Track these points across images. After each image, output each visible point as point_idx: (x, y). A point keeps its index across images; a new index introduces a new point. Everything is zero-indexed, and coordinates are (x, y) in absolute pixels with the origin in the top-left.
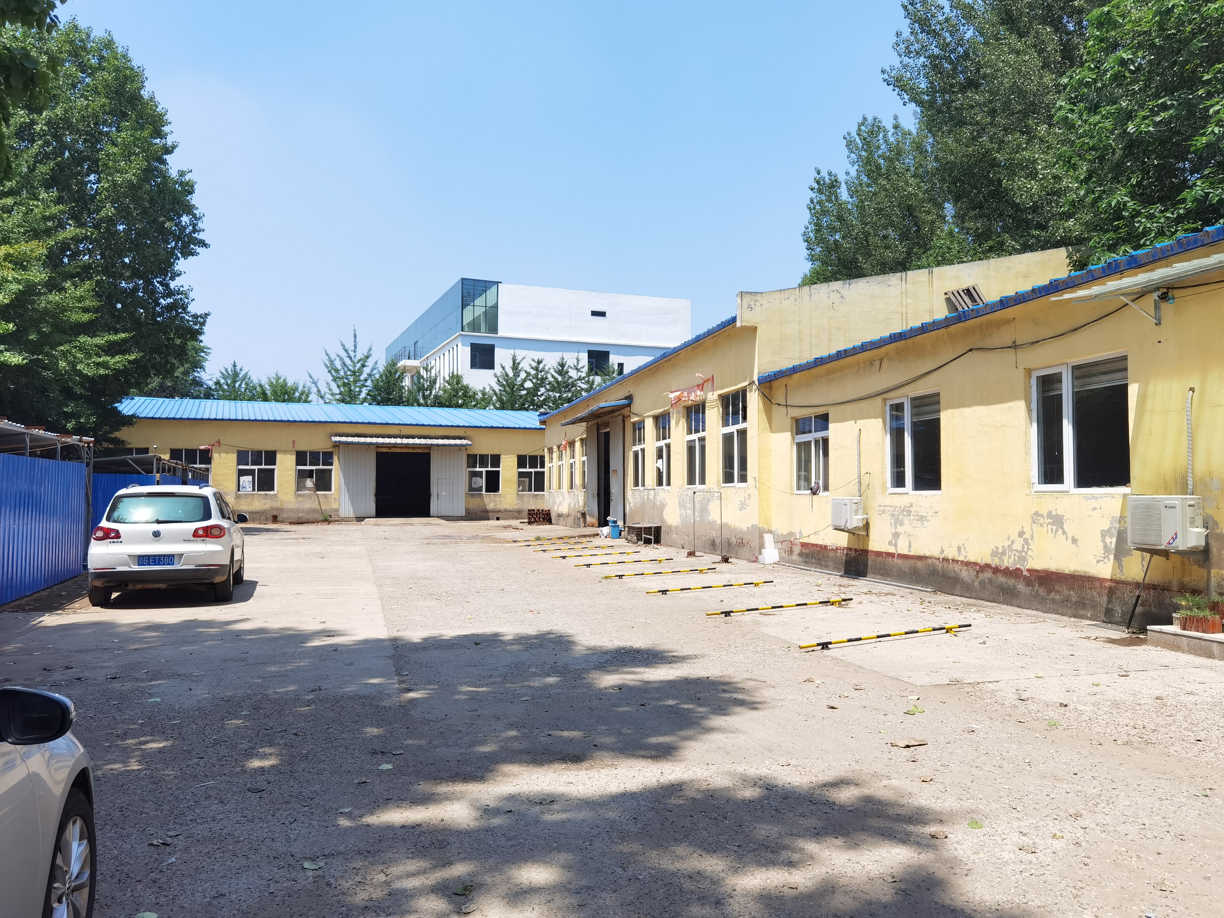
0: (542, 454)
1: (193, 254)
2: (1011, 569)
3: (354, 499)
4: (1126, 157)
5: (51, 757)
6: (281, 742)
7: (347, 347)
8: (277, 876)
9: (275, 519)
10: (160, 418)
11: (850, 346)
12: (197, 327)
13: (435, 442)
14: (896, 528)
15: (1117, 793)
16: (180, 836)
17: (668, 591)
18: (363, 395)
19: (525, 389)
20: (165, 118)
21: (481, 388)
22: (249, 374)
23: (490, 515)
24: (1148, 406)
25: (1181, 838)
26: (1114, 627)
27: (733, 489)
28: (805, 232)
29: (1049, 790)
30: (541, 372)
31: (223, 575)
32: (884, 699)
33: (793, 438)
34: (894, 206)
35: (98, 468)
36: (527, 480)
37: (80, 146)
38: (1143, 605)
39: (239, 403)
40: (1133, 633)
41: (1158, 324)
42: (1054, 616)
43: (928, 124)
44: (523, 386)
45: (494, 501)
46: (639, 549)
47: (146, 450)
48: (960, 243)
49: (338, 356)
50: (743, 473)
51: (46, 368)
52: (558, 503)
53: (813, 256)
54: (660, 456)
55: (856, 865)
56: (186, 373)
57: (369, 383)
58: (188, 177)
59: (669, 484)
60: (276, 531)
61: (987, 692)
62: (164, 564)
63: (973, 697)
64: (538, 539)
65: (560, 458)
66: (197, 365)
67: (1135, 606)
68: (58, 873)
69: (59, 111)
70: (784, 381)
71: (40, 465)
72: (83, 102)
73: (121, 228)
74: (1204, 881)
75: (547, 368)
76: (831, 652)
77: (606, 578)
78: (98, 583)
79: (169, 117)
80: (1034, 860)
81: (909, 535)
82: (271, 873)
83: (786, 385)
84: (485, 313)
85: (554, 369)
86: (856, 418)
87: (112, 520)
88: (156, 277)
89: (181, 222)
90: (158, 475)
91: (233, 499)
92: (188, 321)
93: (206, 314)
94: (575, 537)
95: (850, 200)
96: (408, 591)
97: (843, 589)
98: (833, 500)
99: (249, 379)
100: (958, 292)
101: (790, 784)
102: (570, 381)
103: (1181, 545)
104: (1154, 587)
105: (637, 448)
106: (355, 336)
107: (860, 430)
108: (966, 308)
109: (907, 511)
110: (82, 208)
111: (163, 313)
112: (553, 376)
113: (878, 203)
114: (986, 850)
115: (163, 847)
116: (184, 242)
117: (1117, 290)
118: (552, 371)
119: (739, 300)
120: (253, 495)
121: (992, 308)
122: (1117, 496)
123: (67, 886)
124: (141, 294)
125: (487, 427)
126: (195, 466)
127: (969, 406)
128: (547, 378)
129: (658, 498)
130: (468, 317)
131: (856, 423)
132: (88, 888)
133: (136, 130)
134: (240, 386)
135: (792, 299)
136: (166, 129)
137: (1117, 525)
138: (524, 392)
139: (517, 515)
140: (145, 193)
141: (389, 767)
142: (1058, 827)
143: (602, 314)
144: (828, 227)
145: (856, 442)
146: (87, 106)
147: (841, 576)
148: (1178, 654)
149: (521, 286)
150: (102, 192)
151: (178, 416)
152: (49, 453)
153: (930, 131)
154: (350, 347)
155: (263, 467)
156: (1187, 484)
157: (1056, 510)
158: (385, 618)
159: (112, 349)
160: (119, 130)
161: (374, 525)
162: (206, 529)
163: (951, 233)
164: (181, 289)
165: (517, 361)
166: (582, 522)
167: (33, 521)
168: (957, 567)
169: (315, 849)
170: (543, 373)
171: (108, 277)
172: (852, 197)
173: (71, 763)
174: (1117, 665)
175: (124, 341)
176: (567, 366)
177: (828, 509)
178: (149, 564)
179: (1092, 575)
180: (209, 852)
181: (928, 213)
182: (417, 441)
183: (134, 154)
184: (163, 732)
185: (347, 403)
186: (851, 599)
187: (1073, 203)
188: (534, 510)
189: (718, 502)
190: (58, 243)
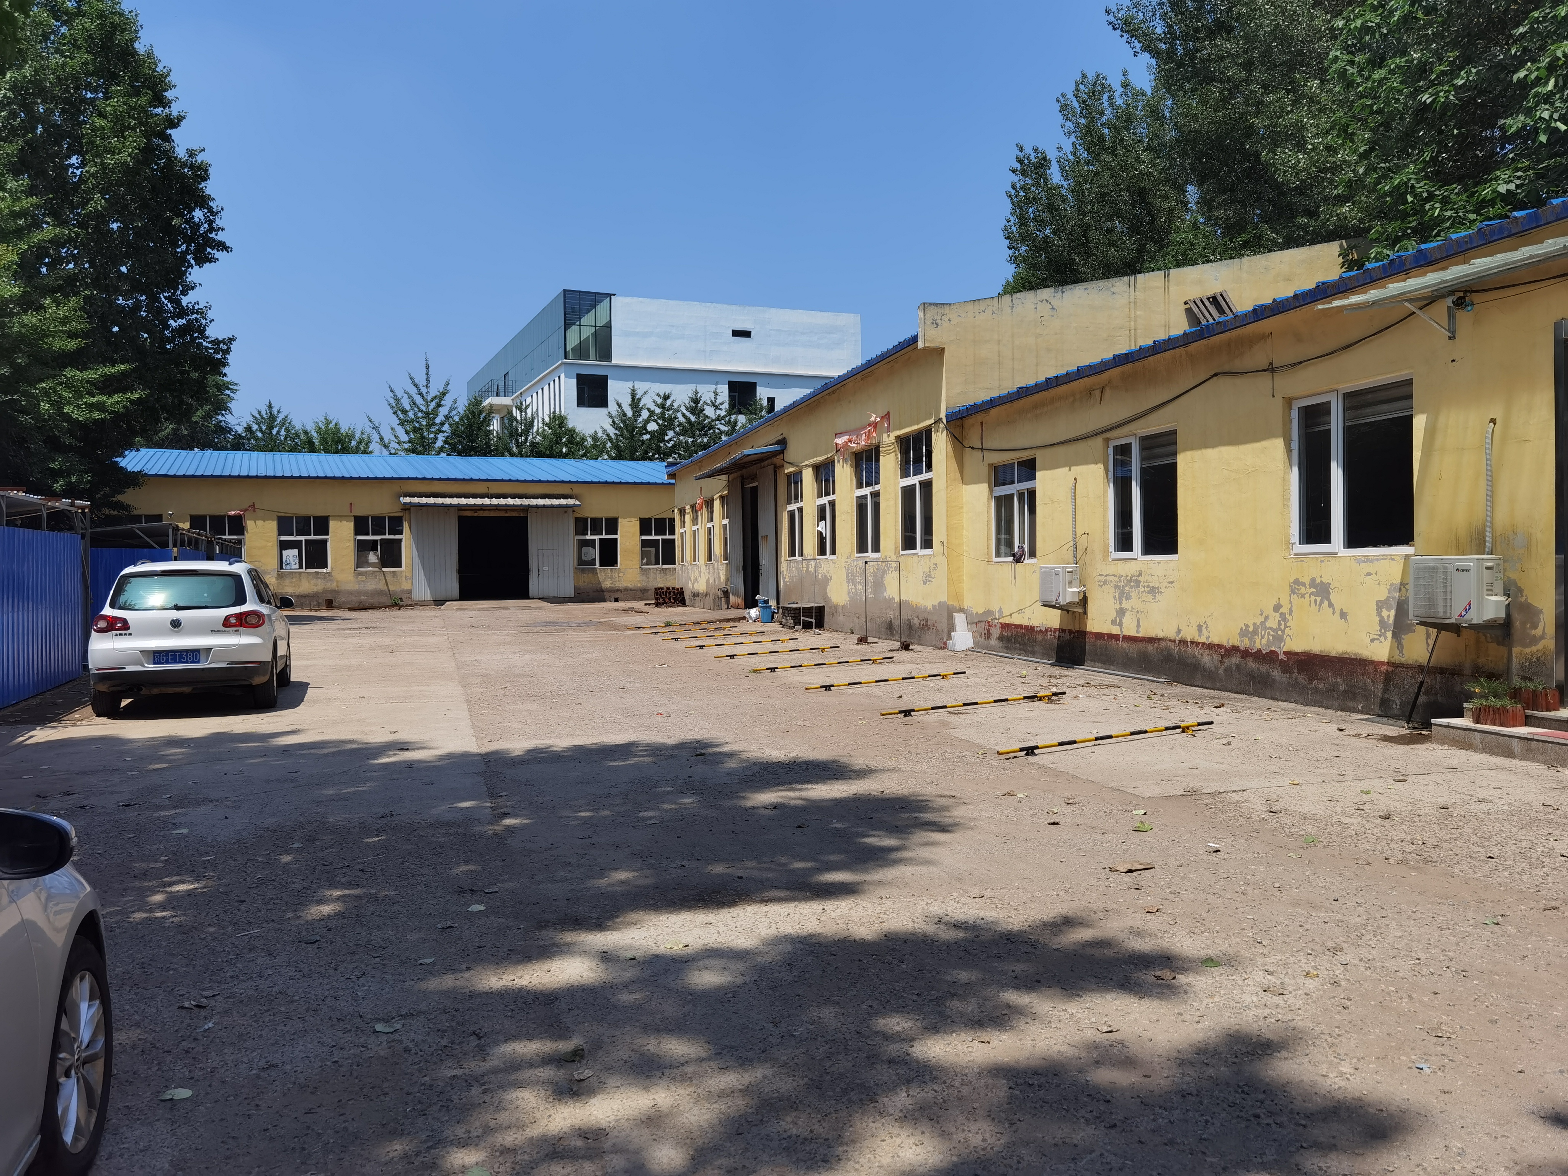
0: (671, 516)
1: (211, 260)
2: (1264, 652)
3: (430, 575)
4: (1418, 124)
5: (49, 898)
6: (343, 880)
7: (416, 381)
8: (343, 1041)
9: (330, 604)
10: (174, 476)
11: (1062, 371)
12: (219, 356)
13: (534, 502)
14: (1121, 603)
15: (1387, 922)
16: (219, 997)
17: (833, 686)
18: (439, 443)
19: (647, 432)
20: (168, 79)
21: (591, 432)
22: (290, 417)
23: (607, 595)
24: (1438, 443)
25: (1464, 973)
26: (1390, 722)
27: (915, 558)
28: (1006, 226)
29: (1303, 919)
30: (668, 410)
31: (264, 675)
32: (1102, 814)
33: (991, 491)
34: (1121, 190)
35: (97, 541)
36: (653, 550)
37: (57, 118)
38: (1427, 693)
39: (278, 455)
40: (1414, 728)
41: (1452, 337)
42: (1317, 709)
43: (1166, 82)
44: (646, 429)
45: (611, 578)
46: (797, 635)
47: (159, 518)
48: (1205, 237)
49: (406, 392)
50: (928, 537)
51: (23, 411)
52: (693, 578)
53: (1016, 258)
54: (822, 517)
55: (1062, 1014)
56: (208, 416)
57: (446, 427)
58: (200, 158)
59: (833, 552)
60: (332, 619)
61: (1230, 803)
62: (187, 662)
63: (1213, 810)
64: (668, 624)
65: (695, 521)
66: (221, 406)
67: (1418, 694)
68: (64, 1040)
69: (27, 71)
70: (980, 417)
71: (21, 537)
72: (56, 59)
73: (115, 226)
74: (1489, 1025)
75: (676, 405)
76: (1037, 759)
77: (755, 671)
78: (103, 688)
79: (172, 78)
80: (1282, 1003)
81: (1138, 612)
82: (335, 1038)
83: (982, 423)
84: (595, 334)
85: (685, 406)
86: (1070, 463)
87: (117, 605)
88: (163, 291)
89: (193, 218)
90: (175, 549)
91: (274, 580)
92: (207, 348)
93: (229, 339)
94: (716, 622)
95: (1065, 184)
96: (502, 692)
97: (1054, 681)
98: (1041, 568)
99: (290, 423)
100: (1201, 300)
101: (983, 919)
102: (706, 422)
103: (1476, 617)
104: (1441, 671)
105: (793, 507)
106: (427, 367)
107: (1075, 479)
108: (1211, 321)
109: (1135, 581)
110: (63, 201)
111: (174, 337)
112: (684, 416)
113: (1101, 186)
114: (1222, 992)
115: (196, 1010)
116: (198, 245)
117: (1401, 294)
118: (683, 409)
119: (921, 314)
120: (300, 573)
121: (1243, 320)
122: (1396, 558)
123: (76, 1057)
124: (144, 314)
125: (599, 483)
126: (224, 537)
127: (1213, 446)
128: (676, 418)
129: (820, 570)
130: (573, 341)
131: (1070, 470)
132: (103, 1060)
133: (131, 96)
134: (278, 432)
135: (989, 312)
136: (169, 94)
137: (1397, 595)
138: (647, 437)
139: (641, 595)
140: (144, 180)
141: (481, 908)
142: (1313, 964)
143: (746, 334)
144: (1035, 219)
145: (1070, 495)
146: (65, 64)
147: (1051, 664)
148: (1469, 753)
149: (641, 299)
150: (88, 179)
151: (199, 473)
152: (32, 521)
153: (1168, 90)
154: (421, 381)
155: (312, 537)
156: (1485, 541)
157: (1321, 577)
158: (473, 726)
159: (108, 385)
160: (106, 98)
161: (458, 610)
162: (239, 616)
163: (1195, 226)
164: (196, 307)
165: (637, 397)
166: (723, 603)
167: (16, 609)
168: (1197, 651)
169: (390, 1008)
170: (670, 412)
171: (101, 291)
172: (1066, 178)
173: (74, 905)
174: (1392, 768)
175: (123, 374)
176: (701, 402)
177: (1035, 580)
178: (167, 662)
179: (1364, 657)
180: (255, 1015)
181: (1166, 198)
182: (510, 501)
183: (129, 127)
184: (193, 871)
185: (419, 453)
186: (1064, 693)
187: (1349, 184)
188: (662, 589)
189: (896, 574)
190: (33, 247)
